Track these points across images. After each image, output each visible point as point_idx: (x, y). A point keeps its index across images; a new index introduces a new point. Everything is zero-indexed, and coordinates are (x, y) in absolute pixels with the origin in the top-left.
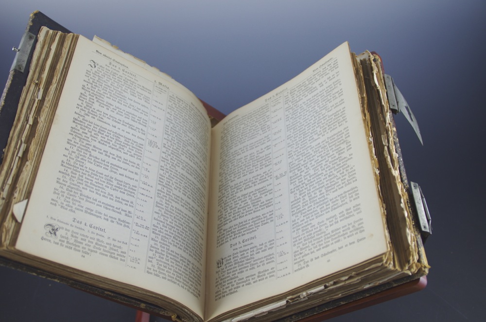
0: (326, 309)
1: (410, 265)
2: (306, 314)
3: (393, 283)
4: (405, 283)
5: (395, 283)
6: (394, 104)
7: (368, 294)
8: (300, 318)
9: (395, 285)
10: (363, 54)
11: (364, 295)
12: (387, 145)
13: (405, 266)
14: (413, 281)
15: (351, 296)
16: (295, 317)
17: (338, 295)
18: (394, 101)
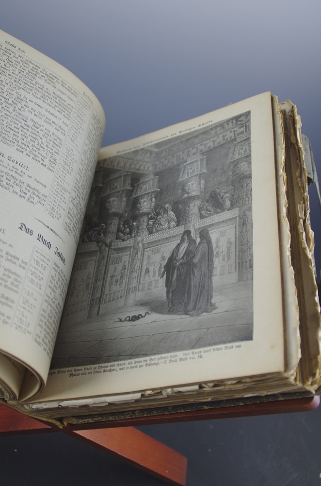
0: (183, 411)
1: (315, 379)
2: (155, 412)
3: (281, 396)
4: (295, 399)
5: (283, 397)
6: (309, 172)
7: (242, 402)
8: (145, 415)
9: (281, 399)
10: (283, 104)
11: (238, 403)
12: (304, 218)
13: (308, 380)
14: (306, 398)
15: (221, 402)
16: (139, 413)
17: (208, 399)
18: (310, 169)
